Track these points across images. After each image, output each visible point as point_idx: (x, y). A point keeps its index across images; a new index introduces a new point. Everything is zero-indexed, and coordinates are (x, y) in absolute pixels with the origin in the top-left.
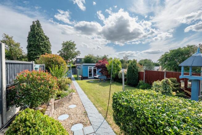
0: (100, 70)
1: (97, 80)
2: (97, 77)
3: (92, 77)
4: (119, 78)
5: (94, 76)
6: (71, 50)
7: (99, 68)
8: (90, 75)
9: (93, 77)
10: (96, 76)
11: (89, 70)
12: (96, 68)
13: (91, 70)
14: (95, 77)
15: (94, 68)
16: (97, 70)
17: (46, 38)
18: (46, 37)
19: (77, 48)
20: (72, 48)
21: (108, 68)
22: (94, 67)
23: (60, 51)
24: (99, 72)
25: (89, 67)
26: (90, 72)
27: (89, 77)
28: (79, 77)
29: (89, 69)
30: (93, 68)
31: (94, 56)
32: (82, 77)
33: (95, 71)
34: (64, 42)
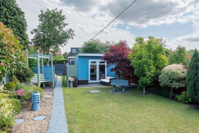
0: (113, 66)
1: (107, 86)
2: (107, 80)
3: (96, 80)
4: (161, 84)
5: (100, 79)
6: (57, 28)
7: (112, 62)
8: (93, 77)
9: (98, 80)
10: (105, 78)
11: (91, 66)
12: (104, 62)
13: (95, 66)
14: (102, 80)
15: (100, 62)
16: (106, 66)
17: (18, 11)
18: (18, 9)
19: (67, 24)
20: (58, 24)
21: (133, 61)
22: (100, 60)
23: (36, 30)
24: (112, 70)
25: (90, 61)
26: (93, 71)
27: (90, 81)
28: (70, 81)
29: (90, 64)
30: (98, 63)
31: (100, 42)
32: (76, 80)
33: (102, 68)
34: (42, 11)
